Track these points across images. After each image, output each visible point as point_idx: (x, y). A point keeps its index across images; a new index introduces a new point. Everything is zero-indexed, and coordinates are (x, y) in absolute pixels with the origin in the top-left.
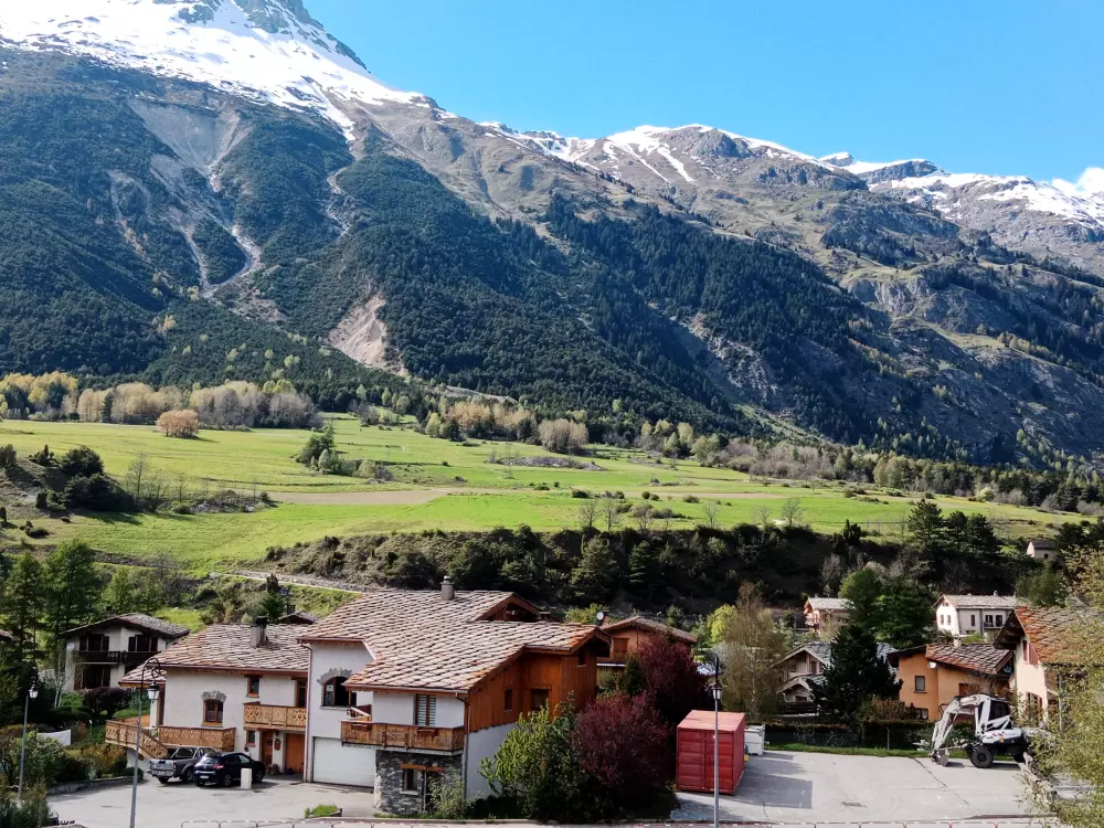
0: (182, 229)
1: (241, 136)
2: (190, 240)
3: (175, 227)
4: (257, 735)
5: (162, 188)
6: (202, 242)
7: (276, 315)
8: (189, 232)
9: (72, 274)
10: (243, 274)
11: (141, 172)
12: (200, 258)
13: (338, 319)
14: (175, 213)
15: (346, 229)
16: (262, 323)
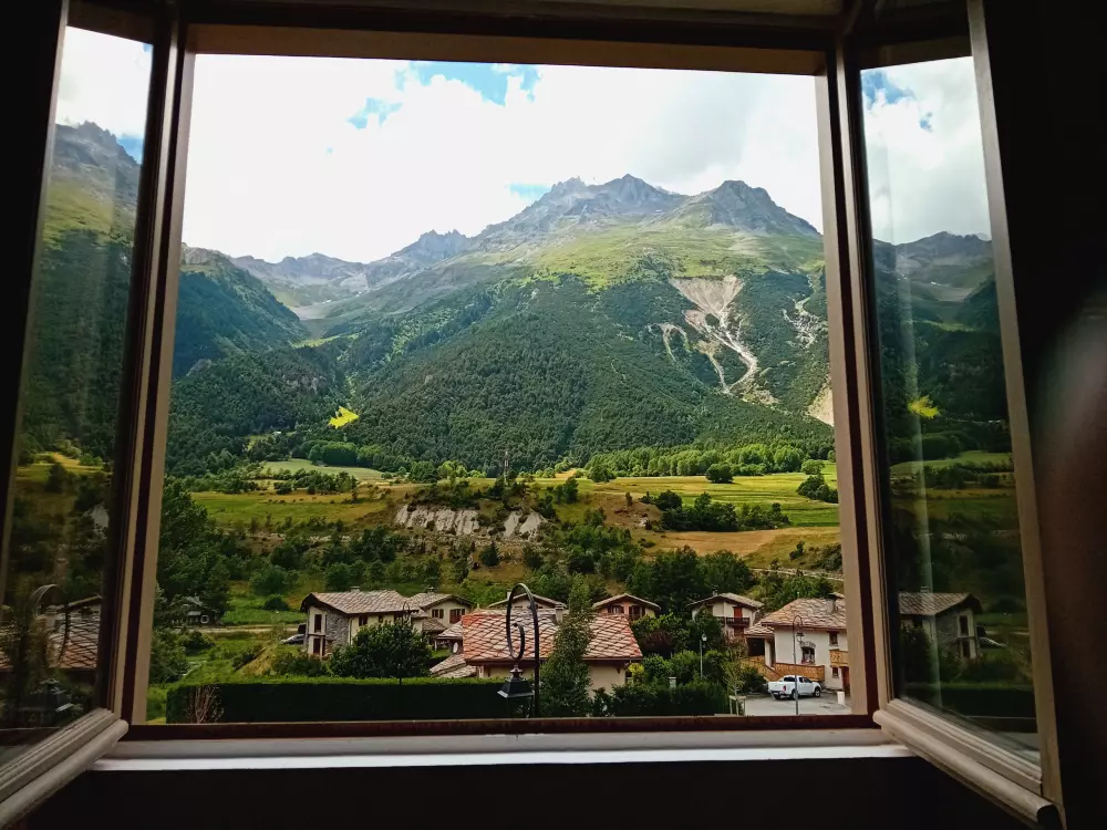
0: (707, 353)
1: (739, 288)
2: (712, 359)
3: (701, 351)
4: (840, 671)
5: (694, 329)
6: (719, 359)
7: (772, 400)
8: (711, 355)
9: (645, 388)
10: (746, 376)
11: (680, 321)
12: (719, 368)
13: (813, 398)
14: (702, 343)
15: (811, 339)
16: (762, 405)
